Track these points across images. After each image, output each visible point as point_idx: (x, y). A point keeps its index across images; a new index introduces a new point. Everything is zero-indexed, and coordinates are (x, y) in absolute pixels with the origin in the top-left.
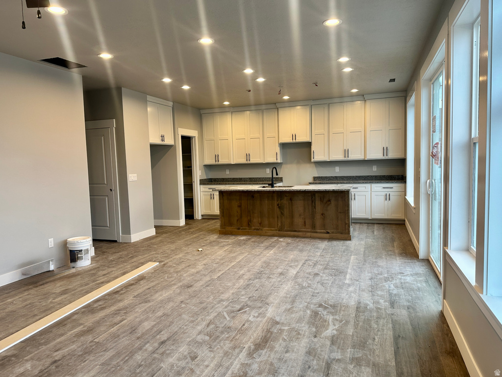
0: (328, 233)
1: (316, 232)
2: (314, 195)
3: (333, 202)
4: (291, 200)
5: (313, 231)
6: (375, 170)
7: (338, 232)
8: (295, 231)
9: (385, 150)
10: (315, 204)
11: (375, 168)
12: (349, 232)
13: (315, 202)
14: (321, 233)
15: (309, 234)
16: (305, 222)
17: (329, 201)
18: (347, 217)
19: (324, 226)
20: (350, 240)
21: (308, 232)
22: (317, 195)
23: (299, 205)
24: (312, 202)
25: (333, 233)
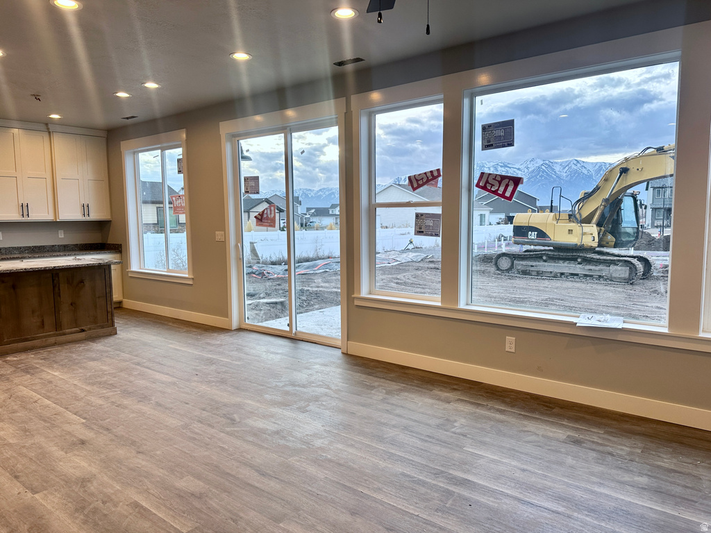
0: (83, 331)
1: (64, 334)
2: (57, 275)
3: (87, 284)
4: (14, 287)
5: (57, 332)
6: (61, 237)
7: (98, 326)
8: (26, 340)
9: (85, 208)
10: (59, 289)
11: (61, 235)
12: (113, 325)
13: (59, 286)
14: (72, 333)
15: (52, 340)
16: (43, 321)
17: (82, 282)
18: (109, 303)
19: (75, 323)
20: (116, 334)
21: (49, 336)
22: (61, 274)
23: (31, 296)
24: (54, 287)
25: (90, 329)
